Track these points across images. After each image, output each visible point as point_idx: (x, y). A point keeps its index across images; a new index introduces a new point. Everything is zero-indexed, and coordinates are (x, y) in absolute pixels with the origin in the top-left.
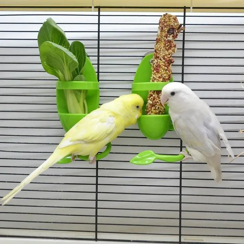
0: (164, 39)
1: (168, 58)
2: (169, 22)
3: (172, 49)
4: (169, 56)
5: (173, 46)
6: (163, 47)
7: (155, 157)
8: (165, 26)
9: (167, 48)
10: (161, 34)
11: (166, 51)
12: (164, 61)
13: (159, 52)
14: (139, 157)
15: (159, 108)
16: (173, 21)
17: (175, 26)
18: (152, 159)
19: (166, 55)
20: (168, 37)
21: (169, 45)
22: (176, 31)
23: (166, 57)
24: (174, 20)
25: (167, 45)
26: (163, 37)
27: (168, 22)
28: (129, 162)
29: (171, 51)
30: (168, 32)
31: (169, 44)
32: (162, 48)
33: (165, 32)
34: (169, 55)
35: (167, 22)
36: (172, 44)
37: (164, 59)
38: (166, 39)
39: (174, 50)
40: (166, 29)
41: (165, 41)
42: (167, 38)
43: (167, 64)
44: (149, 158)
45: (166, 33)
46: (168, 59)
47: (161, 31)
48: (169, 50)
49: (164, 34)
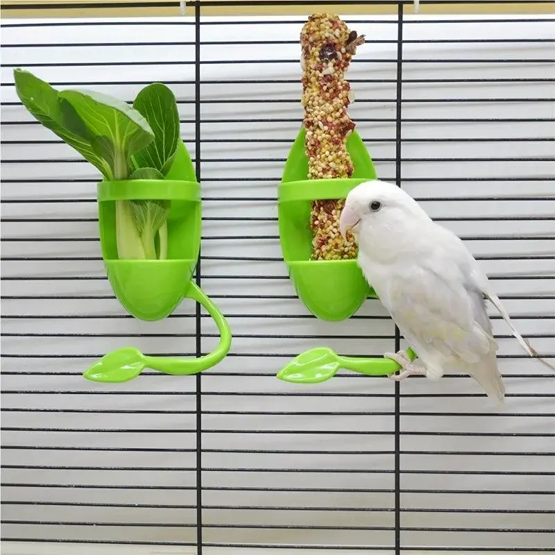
0: (315, 75)
1: (336, 118)
2: (319, 31)
3: (340, 95)
4: (338, 114)
5: (341, 87)
6: (319, 96)
7: (337, 364)
8: (312, 44)
9: (328, 95)
10: (307, 64)
11: (327, 104)
12: (326, 128)
13: (312, 110)
14: (299, 365)
15: (339, 246)
16: (328, 27)
17: (337, 38)
18: (332, 368)
19: (330, 113)
20: (323, 69)
21: (332, 88)
22: (340, 51)
23: (329, 119)
24: (331, 25)
25: (325, 88)
26: (313, 72)
27: (317, 33)
28: (275, 375)
29: (339, 101)
30: (321, 57)
31: (329, 84)
32: (317, 98)
33: (315, 57)
34: (338, 111)
35: (314, 32)
36: (339, 83)
37: (326, 123)
38: (321, 75)
39: (347, 97)
40: (315, 51)
41: (318, 80)
42: (321, 71)
43: (335, 136)
44: (325, 367)
45: (318, 59)
46: (337, 121)
47: (306, 58)
48: (334, 100)
49: (313, 64)
